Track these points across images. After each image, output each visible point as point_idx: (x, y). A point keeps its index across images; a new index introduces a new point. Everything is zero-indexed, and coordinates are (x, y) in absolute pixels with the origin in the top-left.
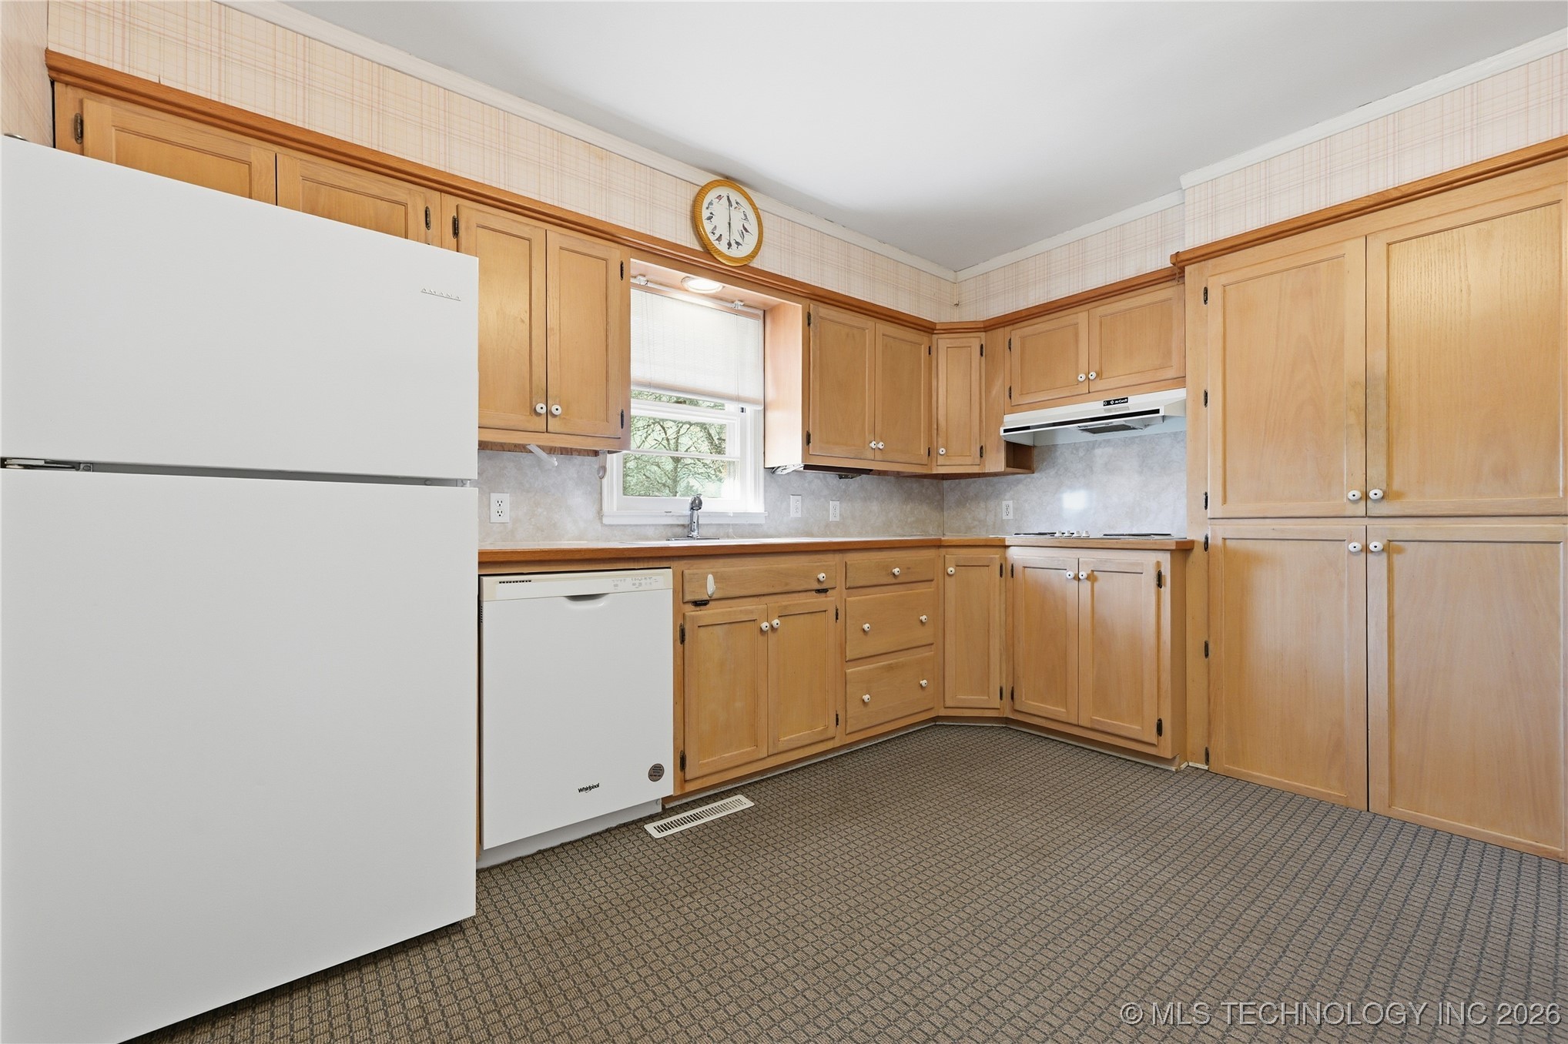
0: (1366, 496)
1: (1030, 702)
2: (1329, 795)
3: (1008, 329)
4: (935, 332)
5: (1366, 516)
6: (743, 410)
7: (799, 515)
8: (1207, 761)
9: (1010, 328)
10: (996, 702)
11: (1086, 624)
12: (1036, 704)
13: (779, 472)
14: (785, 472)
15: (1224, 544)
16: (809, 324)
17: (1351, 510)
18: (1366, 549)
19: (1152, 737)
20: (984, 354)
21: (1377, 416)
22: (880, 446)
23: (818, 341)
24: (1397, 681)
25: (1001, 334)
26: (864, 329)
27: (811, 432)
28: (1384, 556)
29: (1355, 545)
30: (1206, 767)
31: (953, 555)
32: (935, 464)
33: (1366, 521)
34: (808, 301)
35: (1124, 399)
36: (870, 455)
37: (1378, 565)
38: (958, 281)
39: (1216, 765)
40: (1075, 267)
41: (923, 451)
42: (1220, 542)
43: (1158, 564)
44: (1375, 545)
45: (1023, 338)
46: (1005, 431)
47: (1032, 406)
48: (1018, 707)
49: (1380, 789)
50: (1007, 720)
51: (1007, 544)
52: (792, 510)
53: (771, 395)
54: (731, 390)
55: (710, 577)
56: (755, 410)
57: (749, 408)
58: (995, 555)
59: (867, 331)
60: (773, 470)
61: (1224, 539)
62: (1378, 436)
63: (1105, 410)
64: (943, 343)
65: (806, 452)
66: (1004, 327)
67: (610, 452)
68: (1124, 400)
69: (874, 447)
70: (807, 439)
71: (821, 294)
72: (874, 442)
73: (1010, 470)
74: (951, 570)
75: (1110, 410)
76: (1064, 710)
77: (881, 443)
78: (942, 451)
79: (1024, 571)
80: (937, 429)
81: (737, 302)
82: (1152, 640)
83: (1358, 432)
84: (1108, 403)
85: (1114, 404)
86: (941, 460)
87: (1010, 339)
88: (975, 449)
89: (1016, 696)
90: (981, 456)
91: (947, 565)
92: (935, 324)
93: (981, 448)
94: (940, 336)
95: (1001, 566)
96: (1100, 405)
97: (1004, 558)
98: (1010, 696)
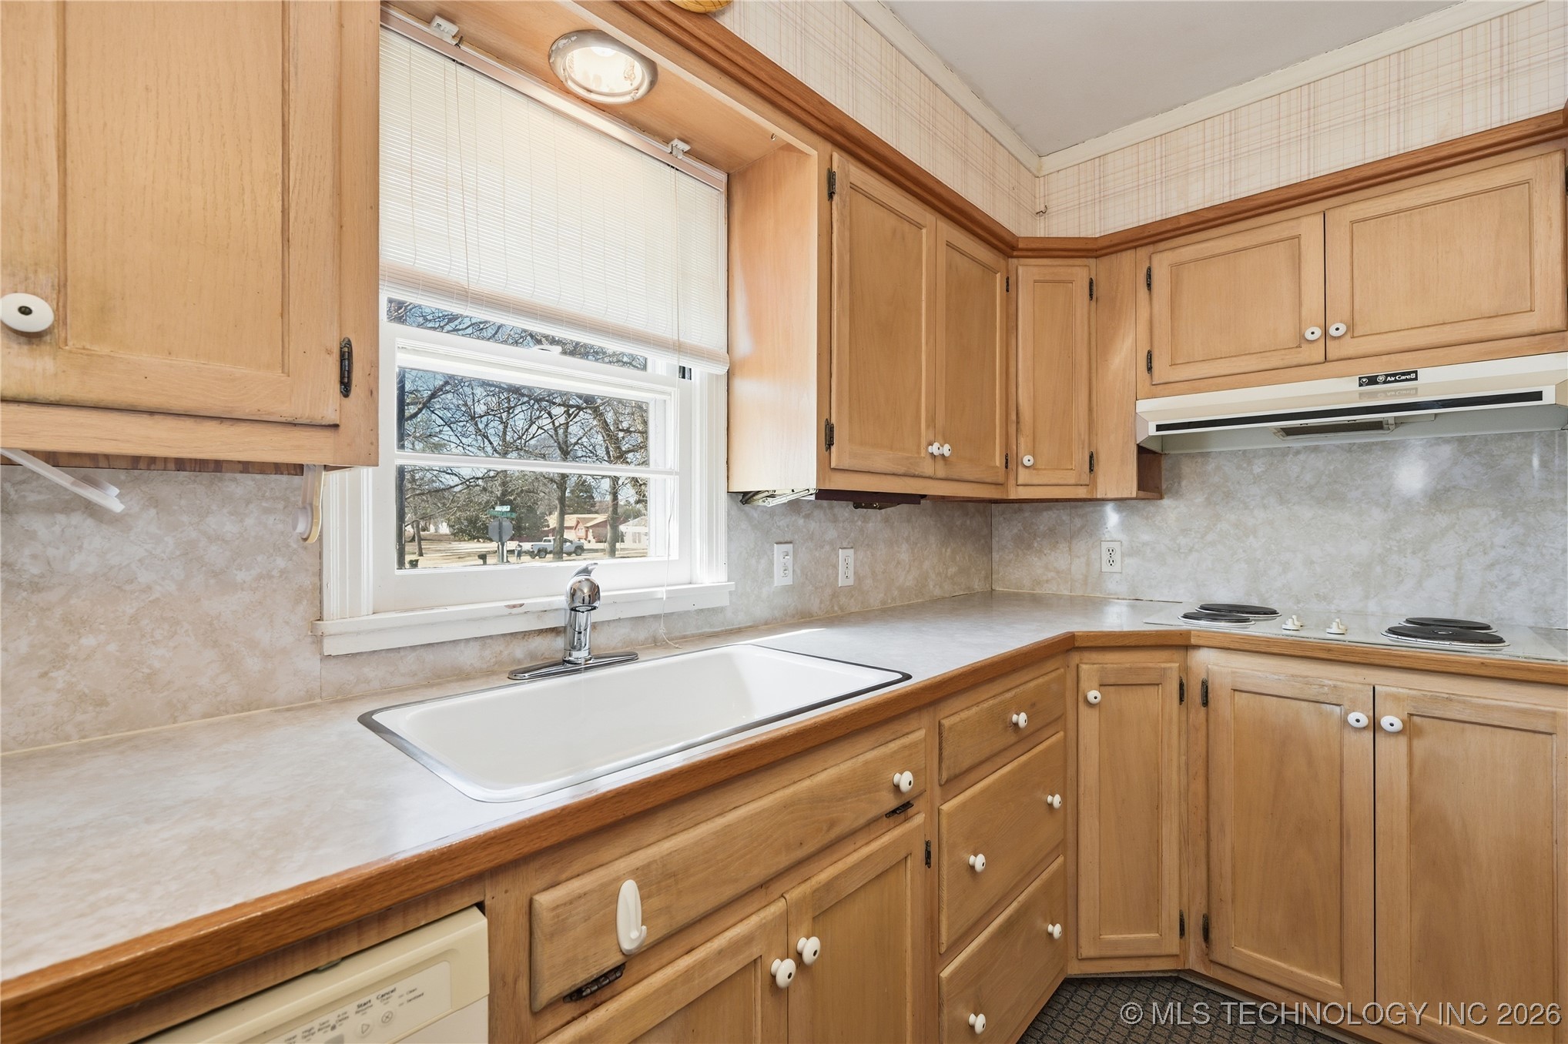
3: (1143, 253)
4: (1015, 253)
6: (683, 372)
7: (789, 581)
9: (1151, 248)
10: (1172, 945)
13: (759, 502)
14: (772, 502)
16: (831, 195)
20: (1094, 297)
22: (946, 450)
23: (847, 234)
25: (1128, 263)
26: (919, 227)
27: (834, 421)
31: (1089, 667)
32: (1014, 482)
34: (829, 147)
35: (1409, 373)
36: (928, 468)
38: (1043, 173)
40: (1292, 135)
41: (998, 461)
45: (1177, 267)
46: (1159, 428)
47: (1196, 385)
48: (1219, 955)
51: (1193, 641)
52: (778, 571)
53: (744, 345)
54: (664, 329)
55: (629, 891)
56: (711, 375)
57: (700, 370)
58: (1168, 664)
59: (924, 231)
60: (747, 497)
63: (1361, 395)
64: (1027, 271)
65: (824, 466)
66: (1135, 247)
67: (326, 468)
68: (1411, 375)
69: (936, 452)
70: (828, 436)
71: (857, 133)
72: (936, 445)
73: (1142, 494)
74: (1093, 695)
75: (1373, 395)
76: (1336, 985)
77: (947, 447)
78: (1027, 460)
79: (1233, 698)
80: (1018, 423)
81: (676, 142)
84: (1372, 381)
85: (1385, 382)
86: (1023, 476)
87: (1149, 270)
88: (1081, 459)
89: (1214, 935)
90: (1091, 470)
91: (1083, 685)
92: (1018, 238)
93: (1091, 457)
94: (1023, 261)
95: (1181, 685)
96: (1350, 385)
97: (1185, 669)
98: (1200, 933)
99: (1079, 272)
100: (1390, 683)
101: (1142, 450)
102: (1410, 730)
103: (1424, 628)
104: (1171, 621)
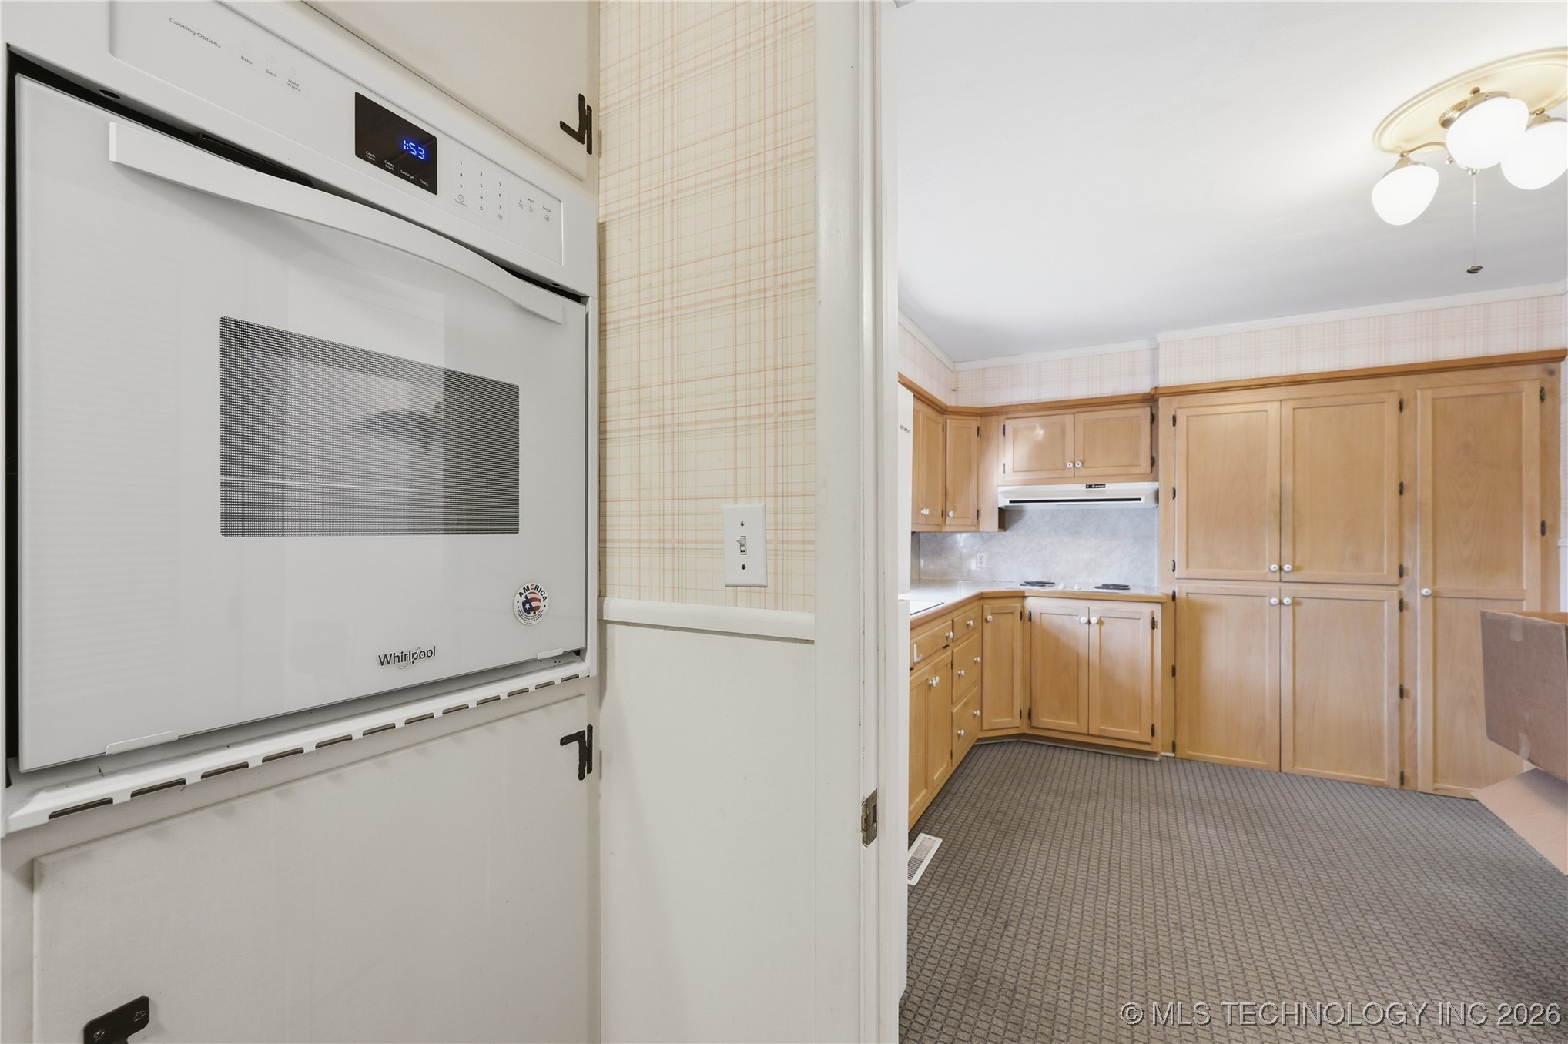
0: (1281, 569)
1: (1046, 720)
2: (1257, 764)
4: (947, 414)
5: (1280, 581)
8: (1174, 750)
9: (1005, 417)
10: (1017, 722)
11: (1095, 658)
12: (1050, 720)
15: (1187, 597)
17: (1270, 577)
18: (1281, 603)
19: (1147, 738)
20: (979, 435)
21: (1287, 518)
22: (927, 512)
24: (1298, 687)
25: (995, 421)
28: (1291, 608)
29: (1274, 601)
30: (1173, 755)
31: (988, 606)
32: (945, 524)
33: (1279, 584)
36: (920, 520)
37: (1287, 613)
38: (957, 371)
39: (1180, 753)
41: (940, 514)
42: (1184, 595)
43: (1153, 613)
44: (1287, 600)
45: (1015, 427)
46: (1011, 502)
48: (1034, 723)
49: (1287, 756)
50: (1024, 735)
51: (1026, 595)
58: (1016, 604)
61: (1187, 594)
62: (1288, 530)
63: (1088, 493)
64: (951, 422)
66: (998, 415)
68: (1103, 486)
69: (924, 513)
72: (924, 510)
73: (1001, 529)
74: (989, 617)
76: (1076, 724)
77: (927, 510)
78: (951, 514)
79: (1040, 617)
80: (946, 495)
82: (1148, 667)
83: (1276, 526)
84: (1090, 486)
85: (1094, 486)
86: (948, 521)
87: (1004, 426)
88: (973, 514)
89: (1033, 715)
90: (978, 518)
91: (985, 613)
92: (947, 406)
93: (978, 511)
94: (950, 416)
95: (1021, 613)
96: (1083, 487)
97: (1023, 607)
98: (1027, 716)
99: (974, 424)
100: (1094, 606)
101: (1000, 510)
102: (1100, 623)
103: (1106, 586)
104: (1015, 587)
